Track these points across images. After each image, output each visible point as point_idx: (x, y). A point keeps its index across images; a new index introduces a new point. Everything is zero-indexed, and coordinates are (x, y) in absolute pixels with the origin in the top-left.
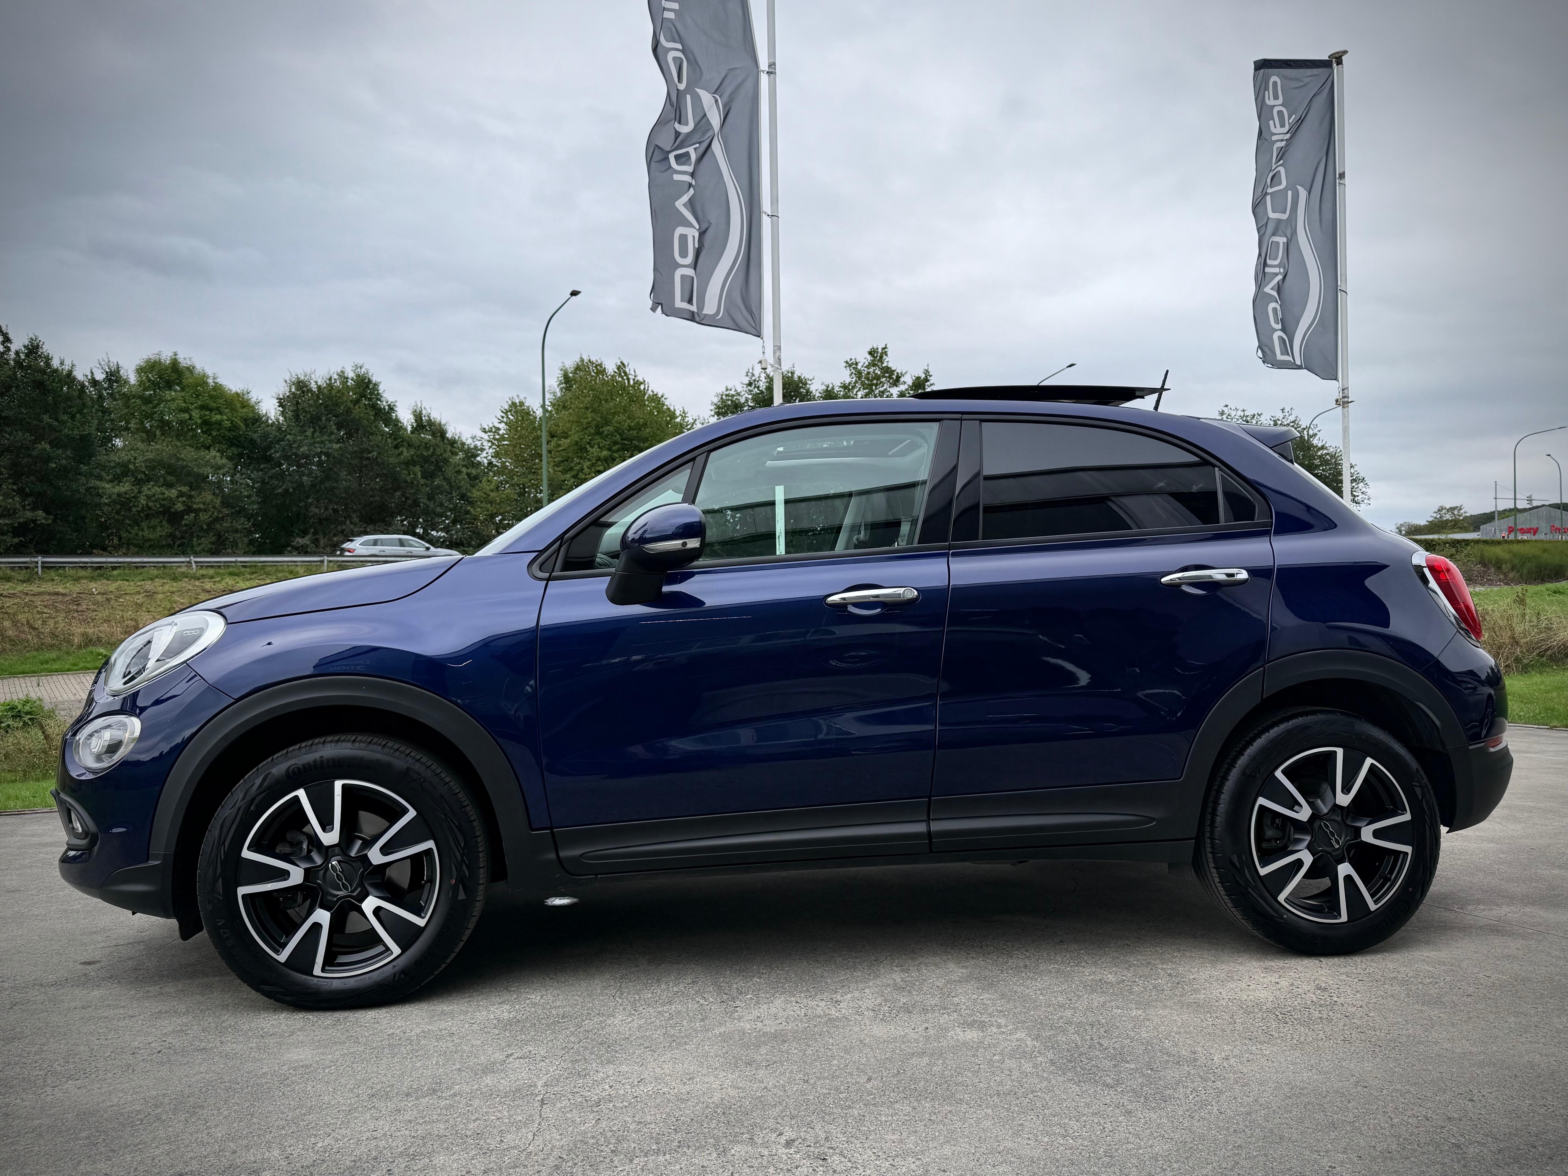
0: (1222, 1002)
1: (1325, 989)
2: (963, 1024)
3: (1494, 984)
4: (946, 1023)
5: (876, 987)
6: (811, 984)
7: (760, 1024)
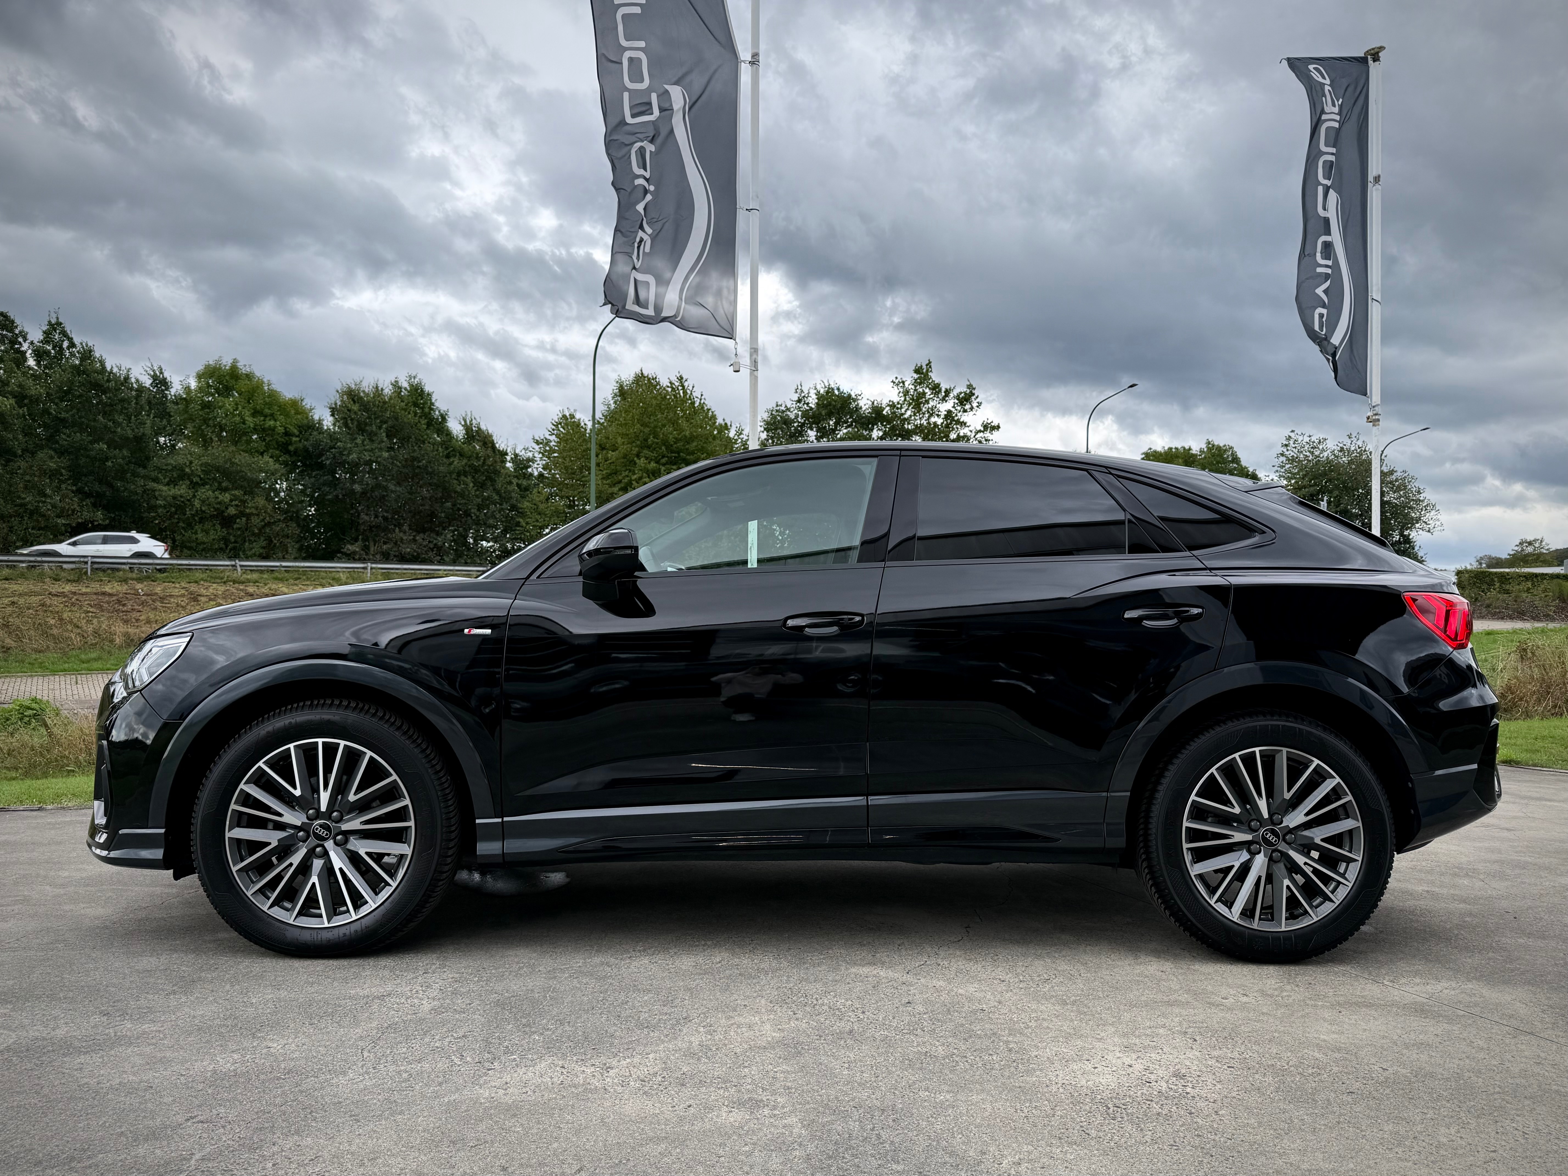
0: (1051, 1088)
1: (1182, 1077)
2: (735, 1103)
3: (1387, 1078)
4: (717, 1100)
5: (664, 1051)
6: (594, 1045)
7: (501, 1092)
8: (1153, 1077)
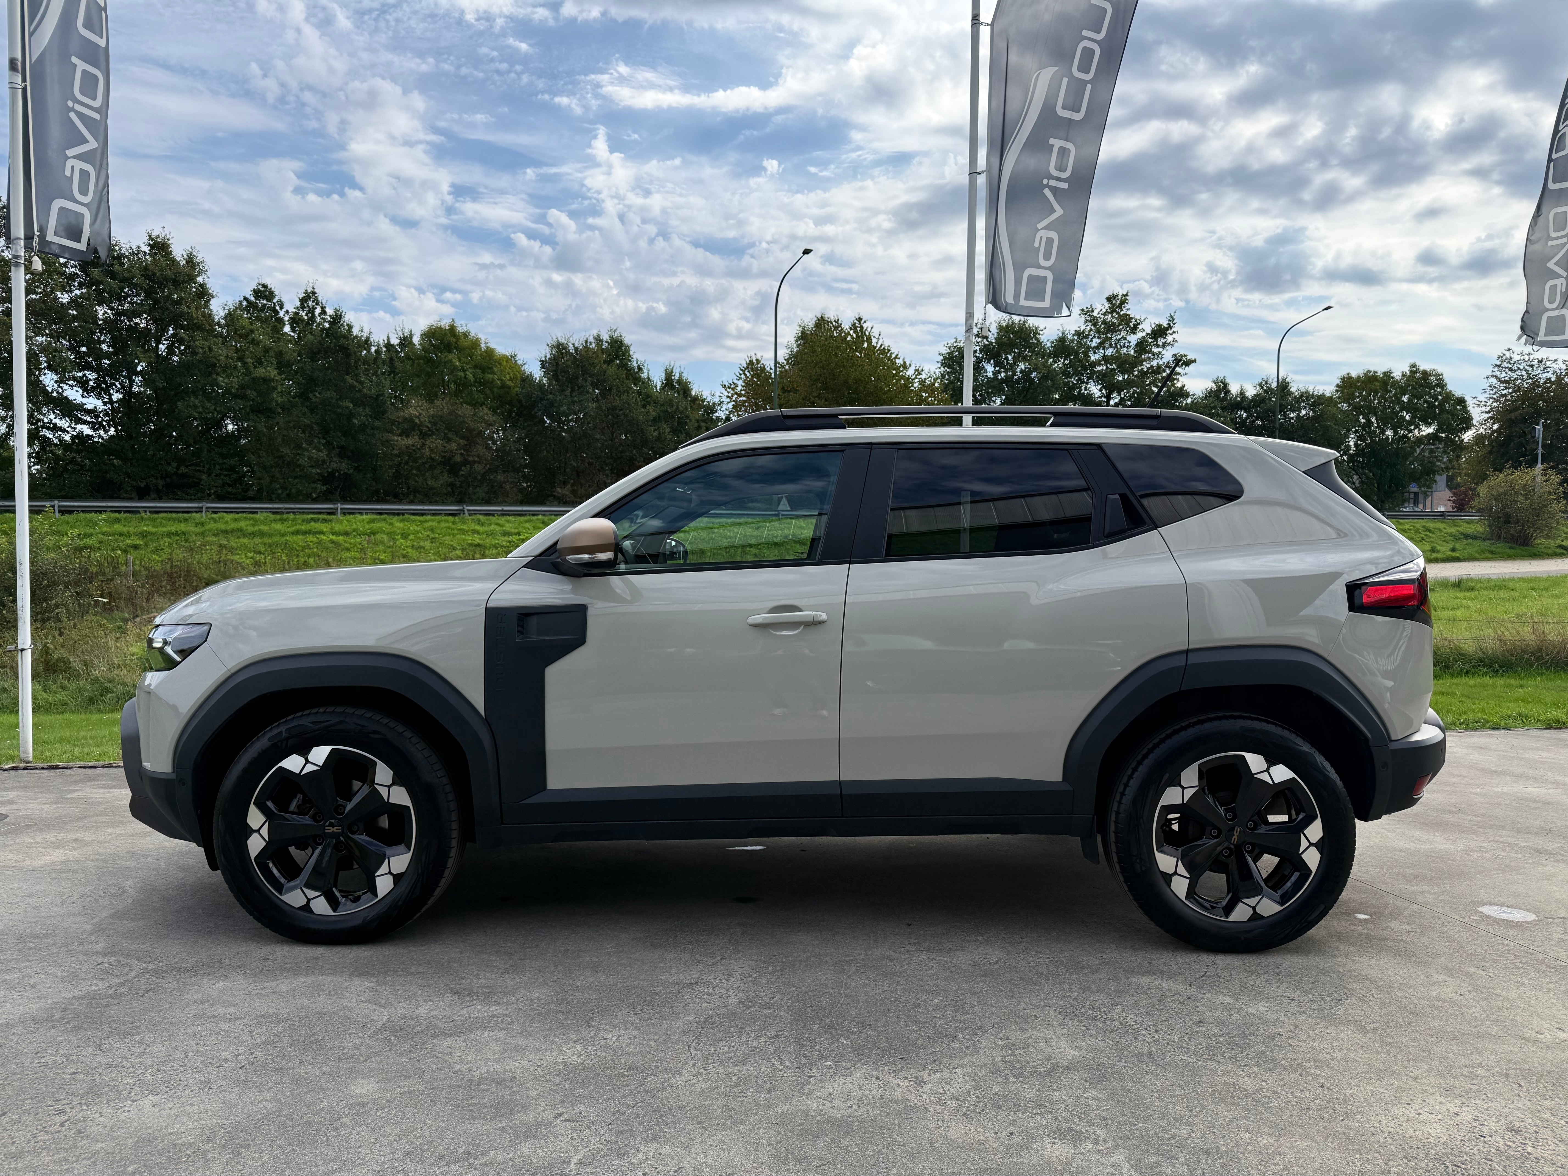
0: (1378, 1137)
1: (1518, 1132)
5: (970, 1066)
6: (901, 1054)
7: (828, 1104)
8: (1484, 1129)
